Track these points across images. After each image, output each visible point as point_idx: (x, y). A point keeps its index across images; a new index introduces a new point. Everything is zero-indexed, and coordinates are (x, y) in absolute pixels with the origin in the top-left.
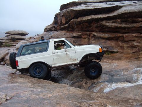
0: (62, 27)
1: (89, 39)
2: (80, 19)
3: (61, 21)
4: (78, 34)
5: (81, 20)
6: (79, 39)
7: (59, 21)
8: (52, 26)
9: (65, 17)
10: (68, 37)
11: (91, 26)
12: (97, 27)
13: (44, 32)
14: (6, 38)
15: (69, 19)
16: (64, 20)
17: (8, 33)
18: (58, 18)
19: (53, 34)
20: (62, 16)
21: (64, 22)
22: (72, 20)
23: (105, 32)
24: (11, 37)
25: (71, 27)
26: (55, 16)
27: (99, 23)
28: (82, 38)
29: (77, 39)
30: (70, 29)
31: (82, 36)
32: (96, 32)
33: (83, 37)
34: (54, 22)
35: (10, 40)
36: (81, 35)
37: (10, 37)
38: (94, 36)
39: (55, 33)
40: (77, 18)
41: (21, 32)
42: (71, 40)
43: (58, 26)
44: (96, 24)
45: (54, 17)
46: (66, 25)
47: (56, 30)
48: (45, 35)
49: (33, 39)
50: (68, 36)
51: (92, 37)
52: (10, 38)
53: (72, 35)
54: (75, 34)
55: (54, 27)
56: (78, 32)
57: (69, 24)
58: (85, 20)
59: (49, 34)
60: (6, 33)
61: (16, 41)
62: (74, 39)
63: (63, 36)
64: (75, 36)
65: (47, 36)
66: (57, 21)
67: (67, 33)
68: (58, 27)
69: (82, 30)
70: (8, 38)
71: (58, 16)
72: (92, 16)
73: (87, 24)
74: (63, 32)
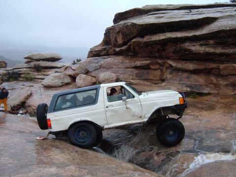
0: (118, 49)
1: (162, 71)
2: (146, 39)
3: (116, 40)
4: (144, 62)
5: (148, 40)
6: (145, 71)
7: (113, 40)
8: (100, 48)
9: (123, 34)
10: (128, 68)
11: (164, 50)
12: (175, 52)
13: (88, 57)
14: (26, 65)
15: (129, 37)
16: (121, 38)
17: (30, 59)
18: (111, 34)
19: (102, 62)
20: (118, 32)
21: (121, 42)
22: (134, 40)
23: (189, 60)
24: (35, 65)
25: (132, 50)
26: (106, 31)
27: (179, 45)
28: (150, 69)
29: (143, 71)
30: (130, 54)
31: (151, 66)
32: (174, 60)
33: (153, 67)
34: (103, 41)
35: (32, 70)
36: (148, 65)
37: (32, 64)
38: (171, 66)
39: (106, 60)
40: (143, 37)
41: (51, 56)
42: (132, 72)
43: (110, 48)
44: (174, 47)
45: (105, 34)
46: (124, 48)
47: (108, 54)
48: (90, 62)
49: (71, 70)
50: (128, 65)
51: (167, 68)
52: (33, 66)
53: (134, 64)
54: (138, 63)
55: (105, 49)
56: (143, 59)
57: (130, 46)
58: (156, 41)
59: (96, 61)
60: (25, 58)
61: (43, 70)
62: (136, 71)
63: (118, 65)
64: (138, 66)
65: (94, 65)
66: (110, 40)
67: (126, 61)
68: (112, 50)
69: (150, 56)
70: (29, 66)
71: (111, 31)
72: (166, 34)
73: (159, 47)
74: (119, 59)
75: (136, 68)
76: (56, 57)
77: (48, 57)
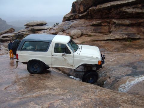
0: (81, 15)
1: (109, 26)
2: (98, 7)
3: (79, 10)
4: (98, 22)
5: (99, 8)
6: (99, 27)
7: (77, 9)
8: (70, 15)
9: (83, 5)
10: (88, 26)
11: (110, 13)
12: (117, 14)
13: (63, 21)
14: (26, 30)
15: (87, 7)
16: (82, 8)
17: (28, 26)
18: (76, 6)
19: (72, 24)
20: (80, 4)
21: (83, 10)
22: (90, 8)
23: (126, 18)
24: (31, 29)
25: (90, 15)
26: (73, 4)
27: (119, 10)
28: (102, 25)
29: (97, 27)
30: (89, 17)
31: (102, 24)
32: (116, 19)
33: (103, 24)
34: (72, 10)
35: (30, 32)
36: (101, 23)
37: (30, 28)
38: (115, 23)
39: (74, 22)
40: (96, 6)
41: (40, 23)
42: (90, 28)
43: (76, 15)
44: (116, 11)
45: (72, 6)
46: (85, 14)
47: (75, 19)
48: (64, 24)
49: (53, 30)
50: (88, 24)
51: (112, 24)
52: (30, 30)
53: (91, 24)
54: (94, 23)
55: (73, 16)
56: (97, 20)
57: (88, 12)
58: (104, 8)
59: (68, 23)
60: (25, 25)
61: (36, 32)
62: (93, 28)
63: (82, 25)
65: (67, 26)
66: (76, 10)
67: (86, 22)
68: (77, 16)
69: (101, 17)
70: (28, 30)
71: (76, 4)
72: (110, 3)
73: (107, 11)
74: (82, 21)
75: (93, 25)
76: (44, 23)
77: (39, 23)
